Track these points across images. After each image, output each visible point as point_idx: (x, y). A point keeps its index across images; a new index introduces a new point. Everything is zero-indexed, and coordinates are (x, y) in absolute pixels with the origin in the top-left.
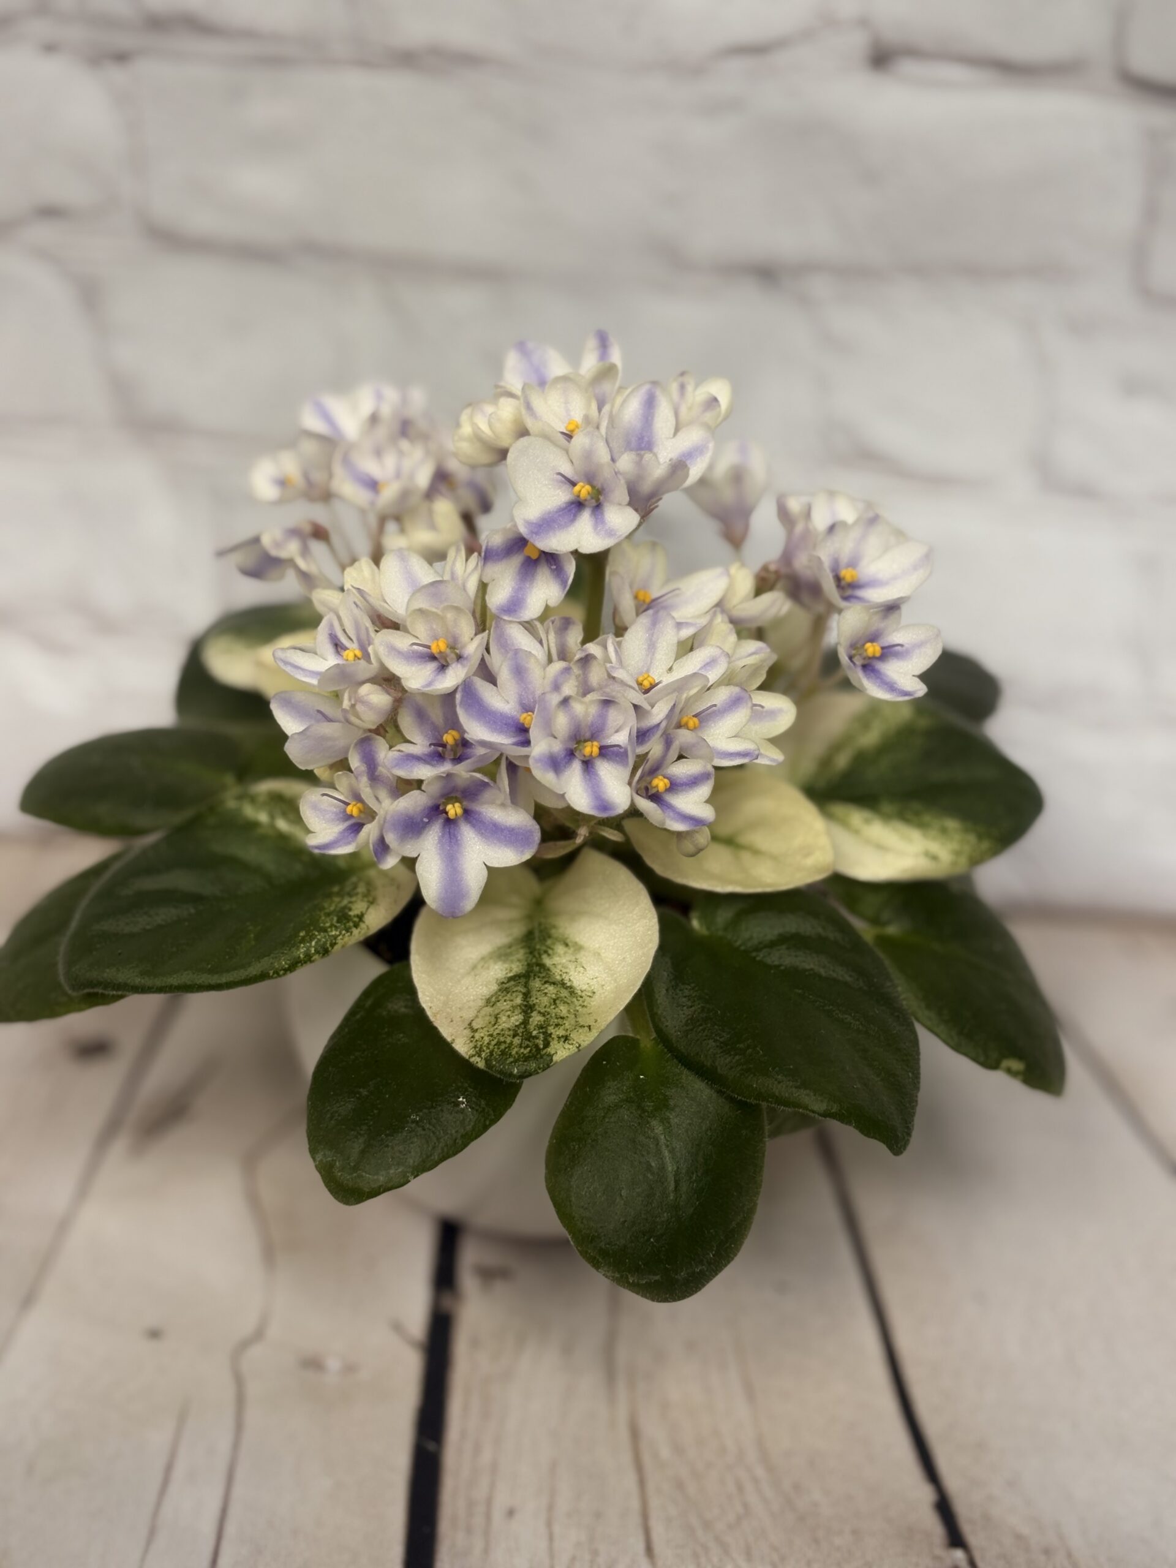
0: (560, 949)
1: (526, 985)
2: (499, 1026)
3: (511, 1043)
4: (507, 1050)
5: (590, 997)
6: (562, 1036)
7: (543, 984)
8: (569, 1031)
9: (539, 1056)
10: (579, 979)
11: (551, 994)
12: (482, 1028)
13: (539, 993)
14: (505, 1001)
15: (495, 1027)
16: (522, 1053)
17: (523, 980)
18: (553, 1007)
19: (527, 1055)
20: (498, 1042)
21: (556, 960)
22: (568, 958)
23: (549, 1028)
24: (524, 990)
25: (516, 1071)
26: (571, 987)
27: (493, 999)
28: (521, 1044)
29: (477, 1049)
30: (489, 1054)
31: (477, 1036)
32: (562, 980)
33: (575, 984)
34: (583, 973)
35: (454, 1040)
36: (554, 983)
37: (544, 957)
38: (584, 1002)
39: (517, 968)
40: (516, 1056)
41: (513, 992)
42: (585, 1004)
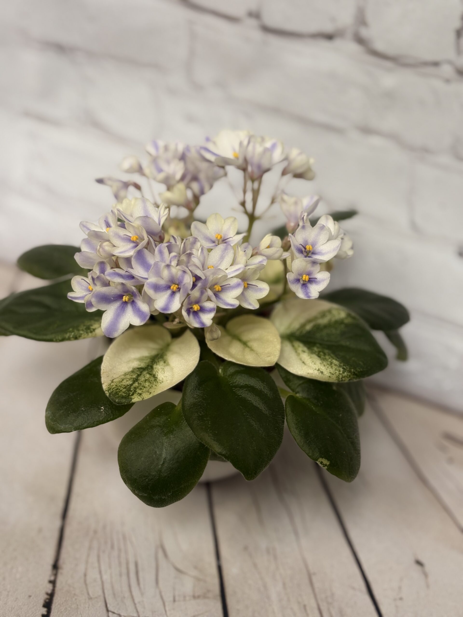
0: (162, 363)
2: (122, 383)
3: (121, 390)
4: (118, 392)
5: (160, 383)
6: (140, 393)
7: (147, 373)
9: (128, 398)
10: (161, 376)
11: (146, 378)
12: (116, 382)
13: (143, 376)
14: (130, 375)
15: (120, 383)
16: (123, 395)
17: (142, 370)
18: (144, 382)
21: (158, 366)
22: (161, 367)
23: (138, 389)
24: (139, 373)
25: (117, 400)
26: (157, 378)
27: (127, 374)
29: (109, 389)
31: (112, 384)
32: (155, 374)
33: (158, 377)
34: (163, 374)
35: (104, 383)
36: (151, 374)
37: (155, 364)
38: (157, 384)
39: (143, 365)
40: (120, 395)
41: (135, 373)
42: (157, 385)
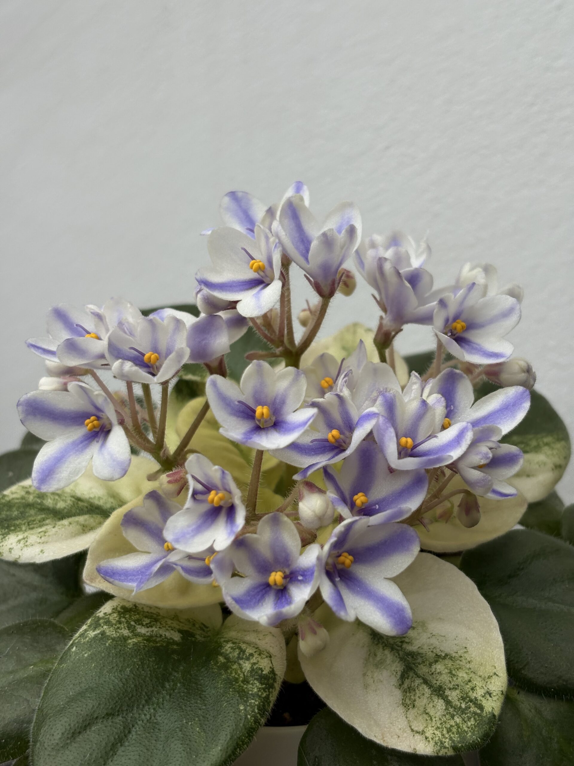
1: (418, 676)
8: (484, 687)
19: (476, 724)
20: (447, 730)
28: (463, 720)
30: (450, 742)
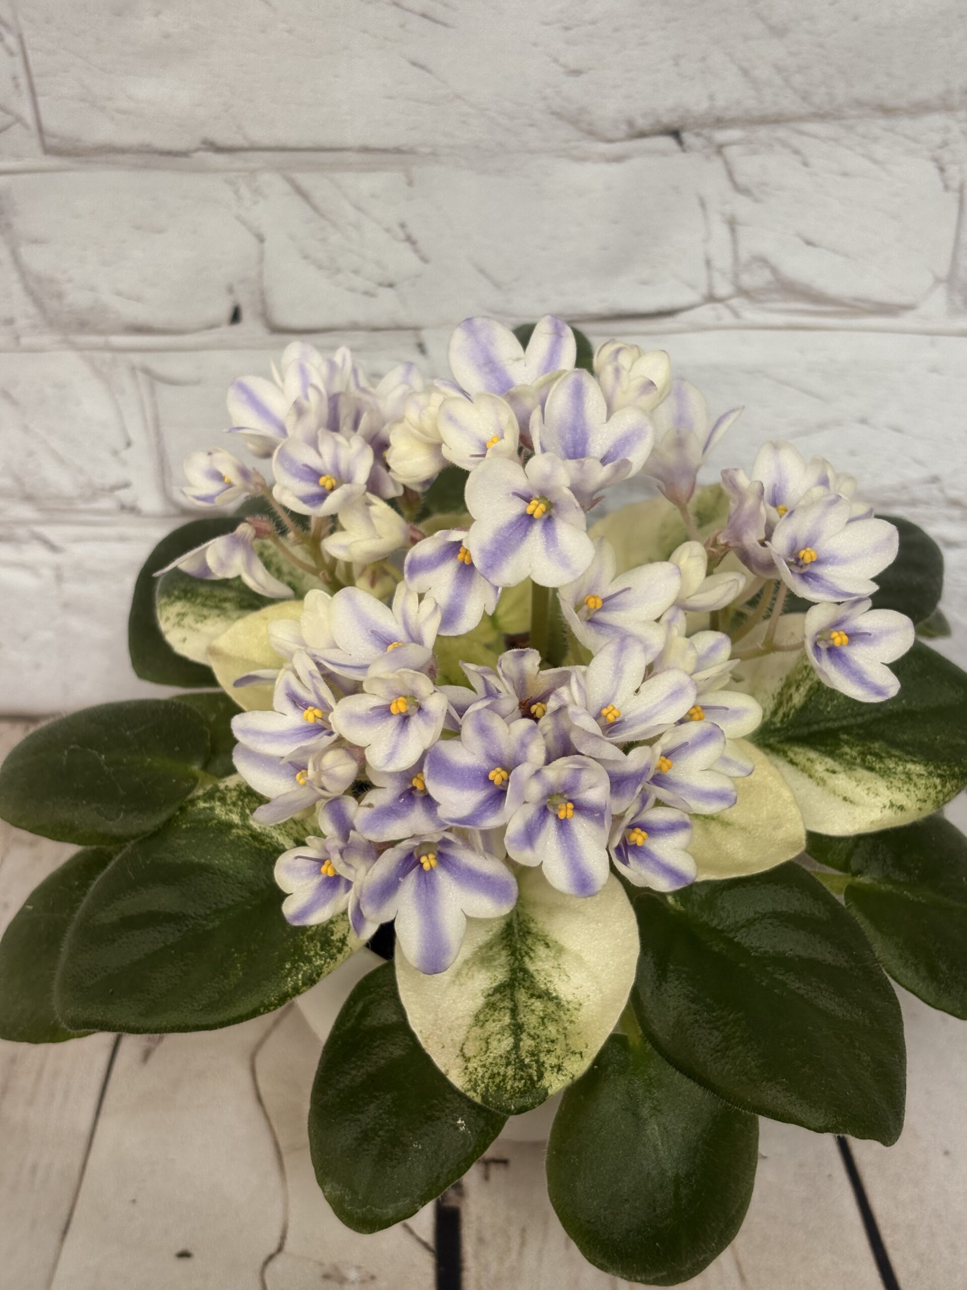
0: (541, 951)
1: (512, 1000)
2: (490, 1053)
3: (505, 1075)
4: (502, 1084)
5: (576, 1009)
6: (555, 1066)
7: (529, 998)
8: (561, 1058)
9: (534, 1090)
10: (564, 989)
11: (537, 1011)
12: (475, 1057)
13: (527, 1009)
14: (494, 1020)
16: (518, 1087)
17: (508, 992)
18: (542, 1027)
19: (522, 1089)
20: (491, 1074)
21: (539, 965)
22: (551, 964)
23: (541, 1055)
25: (513, 1107)
26: (557, 998)
27: (482, 1016)
28: (515, 1075)
29: (472, 1083)
30: (484, 1088)
31: (471, 1066)
32: (547, 990)
33: (561, 994)
34: (568, 982)
35: (448, 1071)
36: (539, 997)
37: (526, 959)
39: (501, 975)
40: (512, 1090)
41: (500, 1007)
